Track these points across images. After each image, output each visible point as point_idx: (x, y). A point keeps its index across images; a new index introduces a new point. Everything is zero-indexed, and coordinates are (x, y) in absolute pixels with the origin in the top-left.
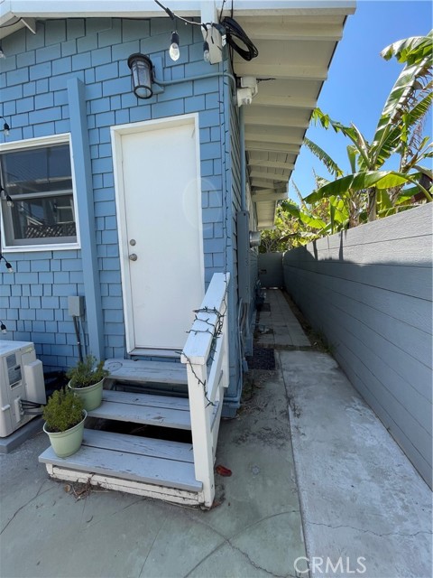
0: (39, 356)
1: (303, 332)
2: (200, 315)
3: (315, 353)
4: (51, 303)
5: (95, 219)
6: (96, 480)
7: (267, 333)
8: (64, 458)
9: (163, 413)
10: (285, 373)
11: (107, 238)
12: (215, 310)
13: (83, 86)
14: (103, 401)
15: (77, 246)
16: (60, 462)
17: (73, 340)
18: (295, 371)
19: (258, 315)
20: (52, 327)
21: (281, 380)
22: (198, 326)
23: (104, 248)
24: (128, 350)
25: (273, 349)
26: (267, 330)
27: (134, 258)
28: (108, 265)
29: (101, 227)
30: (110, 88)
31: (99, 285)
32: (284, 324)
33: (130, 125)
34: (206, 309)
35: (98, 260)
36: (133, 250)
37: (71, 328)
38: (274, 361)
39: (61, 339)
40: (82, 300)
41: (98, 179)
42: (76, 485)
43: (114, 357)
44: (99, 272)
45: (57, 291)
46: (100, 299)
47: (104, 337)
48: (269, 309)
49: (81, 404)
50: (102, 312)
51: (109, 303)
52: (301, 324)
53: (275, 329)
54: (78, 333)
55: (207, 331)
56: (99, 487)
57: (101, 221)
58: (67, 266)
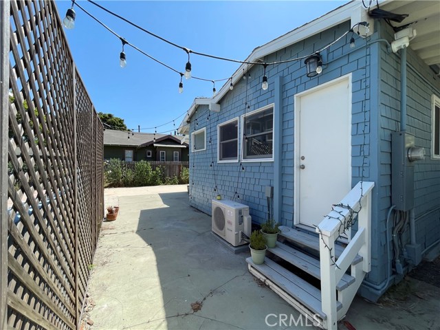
0: (250, 214)
2: (335, 208)
4: (258, 188)
5: (282, 146)
6: (268, 282)
8: (256, 264)
9: (308, 265)
11: (288, 156)
12: (348, 207)
13: (282, 78)
14: (276, 246)
15: (272, 160)
16: (254, 265)
17: (266, 210)
20: (257, 201)
22: (332, 214)
23: (285, 161)
24: (295, 224)
27: (303, 167)
28: (287, 171)
29: (285, 150)
30: (295, 75)
31: (281, 182)
33: (306, 91)
34: (341, 205)
35: (282, 168)
36: (303, 162)
37: (266, 204)
39: (260, 208)
40: (272, 188)
41: (286, 124)
42: (259, 280)
43: (286, 225)
44: (282, 175)
45: (262, 182)
46: (282, 189)
47: (281, 212)
49: (265, 242)
50: (282, 197)
51: (286, 193)
54: (269, 207)
55: (338, 218)
56: (268, 286)
57: (285, 147)
58: (267, 170)
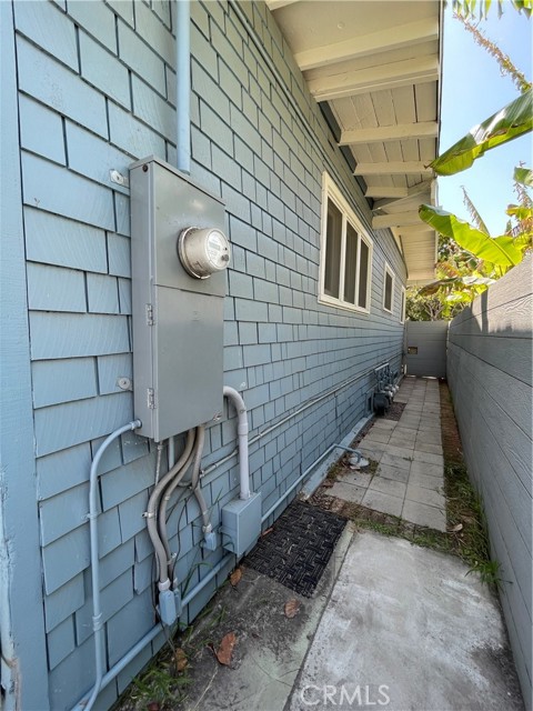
1: (441, 483)
3: (447, 562)
7: (362, 470)
10: (330, 616)
18: (359, 621)
19: (370, 425)
21: (300, 646)
25: (346, 520)
26: (364, 463)
32: (409, 453)
38: (323, 563)
48: (397, 417)
52: (447, 458)
53: (384, 462)
